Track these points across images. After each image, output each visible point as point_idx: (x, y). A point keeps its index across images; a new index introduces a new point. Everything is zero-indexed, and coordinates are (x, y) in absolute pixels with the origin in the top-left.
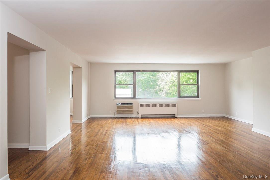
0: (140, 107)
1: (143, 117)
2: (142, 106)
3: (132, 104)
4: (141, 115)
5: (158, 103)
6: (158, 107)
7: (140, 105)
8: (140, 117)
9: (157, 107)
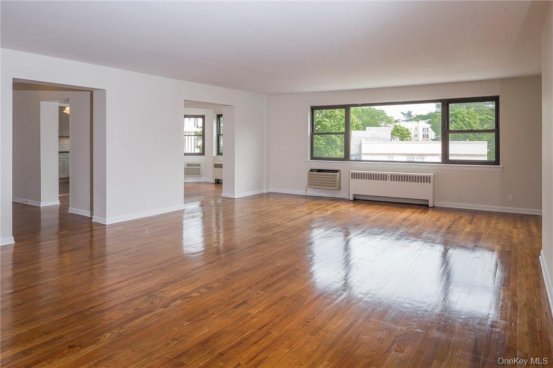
0: (352, 178)
1: (357, 200)
2: (355, 176)
3: (336, 171)
4: (354, 195)
5: (389, 173)
6: (389, 181)
7: (352, 174)
8: (352, 198)
9: (386, 180)
